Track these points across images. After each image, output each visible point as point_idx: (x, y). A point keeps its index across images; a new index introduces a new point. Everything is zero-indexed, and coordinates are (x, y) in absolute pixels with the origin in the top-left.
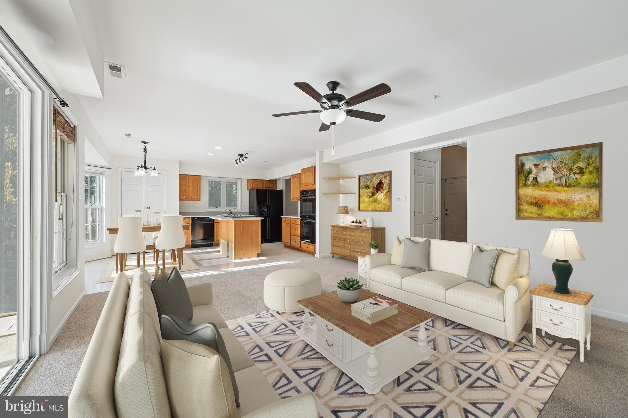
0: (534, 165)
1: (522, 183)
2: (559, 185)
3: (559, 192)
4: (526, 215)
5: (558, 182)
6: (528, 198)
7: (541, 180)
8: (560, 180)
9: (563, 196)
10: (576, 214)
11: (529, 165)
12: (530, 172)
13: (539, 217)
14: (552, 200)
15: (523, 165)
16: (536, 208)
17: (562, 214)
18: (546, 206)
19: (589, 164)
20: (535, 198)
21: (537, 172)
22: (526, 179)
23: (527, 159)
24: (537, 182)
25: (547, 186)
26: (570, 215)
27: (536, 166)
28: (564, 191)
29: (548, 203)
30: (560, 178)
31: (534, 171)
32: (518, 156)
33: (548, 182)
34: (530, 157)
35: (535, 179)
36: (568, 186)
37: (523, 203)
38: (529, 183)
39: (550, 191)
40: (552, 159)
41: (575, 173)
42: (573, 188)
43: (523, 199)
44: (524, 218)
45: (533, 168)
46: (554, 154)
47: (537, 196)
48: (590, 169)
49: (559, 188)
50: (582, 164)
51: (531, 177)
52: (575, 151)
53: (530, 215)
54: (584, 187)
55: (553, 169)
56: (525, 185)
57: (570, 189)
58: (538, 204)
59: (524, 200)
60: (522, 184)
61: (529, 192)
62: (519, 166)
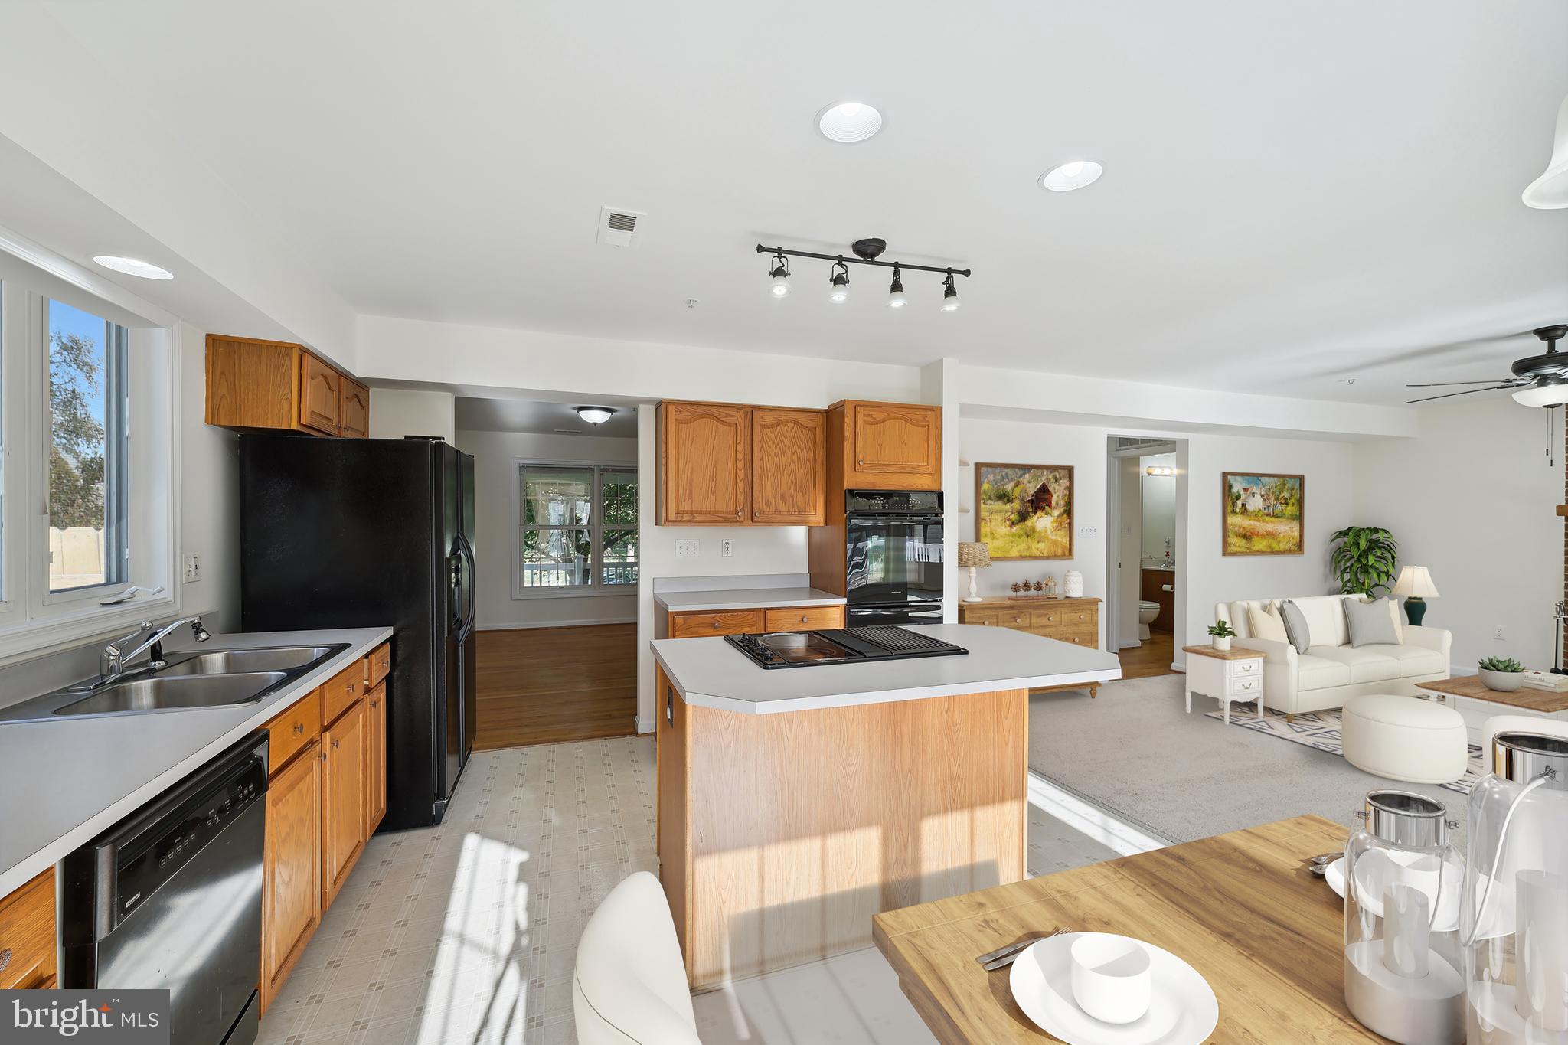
0: (1243, 489)
1: (1229, 509)
2: (1267, 515)
3: (1267, 522)
4: (1234, 549)
5: (1266, 511)
6: (1237, 529)
7: (1250, 507)
8: (1268, 510)
9: (1270, 527)
10: (1282, 546)
11: (1237, 488)
12: (1238, 497)
13: (1249, 552)
14: (1261, 532)
15: (1231, 487)
16: (1244, 541)
17: (1270, 547)
18: (1255, 539)
19: (1292, 495)
20: (1244, 528)
21: (1246, 498)
22: (1234, 505)
23: (1236, 480)
24: (1246, 509)
25: (1256, 515)
26: (1277, 548)
27: (1245, 490)
28: (1272, 522)
29: (1257, 535)
30: (1268, 507)
31: (1243, 496)
32: (1225, 475)
33: (1257, 510)
34: (1239, 478)
35: (1244, 505)
36: (1275, 516)
37: (1231, 536)
38: (1238, 510)
39: (1258, 520)
40: (1261, 486)
41: (1281, 503)
42: (1279, 519)
43: (1230, 528)
44: (1234, 554)
45: (1242, 493)
46: (1265, 480)
47: (1246, 526)
48: (1293, 500)
49: (1267, 518)
50: (1286, 495)
51: (1239, 503)
52: (1281, 480)
53: (1239, 550)
54: (1288, 518)
55: (1262, 496)
56: (1233, 512)
57: (1276, 519)
58: (1247, 536)
59: (1232, 531)
60: (1229, 511)
61: (1236, 521)
62: (1227, 488)
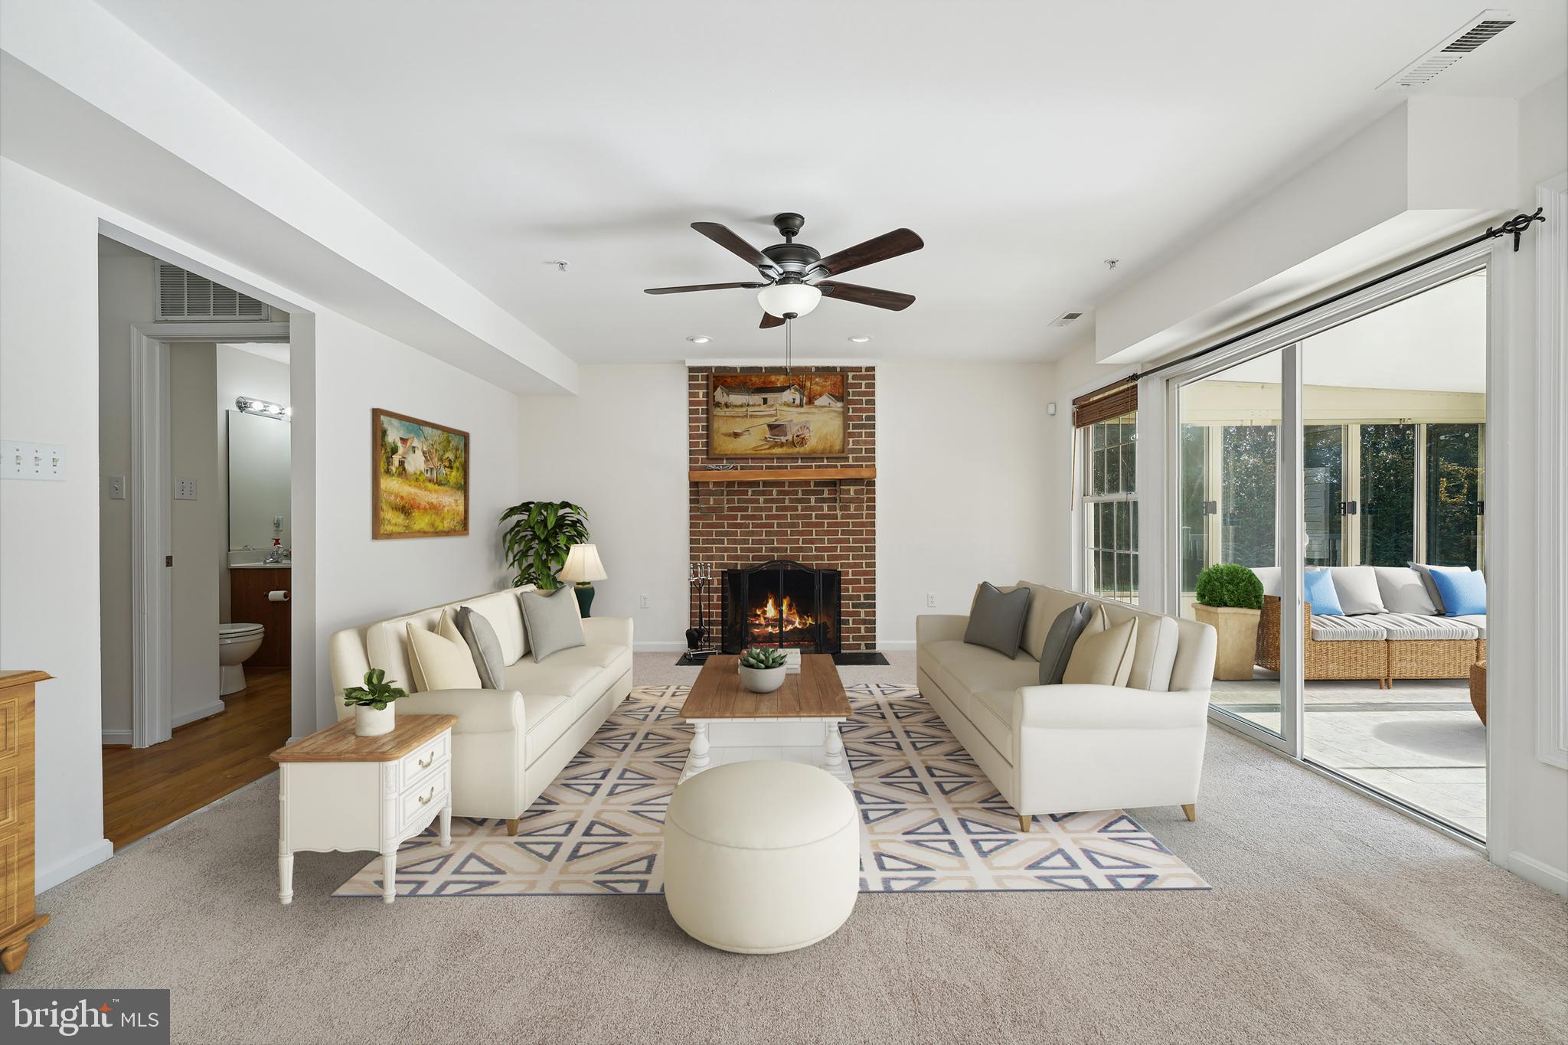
0: (401, 439)
1: (383, 466)
2: (430, 481)
3: (430, 491)
4: (389, 528)
5: (429, 475)
6: (392, 498)
7: (410, 468)
8: (431, 474)
9: (433, 498)
10: (447, 525)
11: (393, 436)
12: (394, 451)
13: (409, 533)
14: (423, 504)
15: (384, 433)
16: (402, 516)
17: (433, 525)
18: (416, 513)
19: (456, 458)
20: (402, 498)
21: (405, 453)
22: (389, 462)
23: (390, 424)
24: (404, 469)
25: (417, 479)
26: (440, 528)
27: (404, 440)
28: (435, 491)
29: (418, 508)
30: (432, 469)
31: (401, 450)
32: (376, 413)
33: (419, 473)
34: (395, 422)
35: (402, 463)
36: (439, 483)
37: (385, 507)
38: (394, 470)
39: (419, 487)
40: (423, 439)
41: (445, 466)
43: (384, 496)
44: (390, 536)
45: (399, 444)
46: (427, 430)
47: (404, 494)
48: (457, 464)
49: (430, 486)
50: (450, 455)
51: (396, 459)
52: (446, 435)
53: (395, 529)
54: (452, 487)
55: (424, 453)
56: (388, 472)
57: (442, 488)
58: (405, 509)
59: (386, 501)
60: (382, 470)
61: (391, 485)
62: (379, 434)
